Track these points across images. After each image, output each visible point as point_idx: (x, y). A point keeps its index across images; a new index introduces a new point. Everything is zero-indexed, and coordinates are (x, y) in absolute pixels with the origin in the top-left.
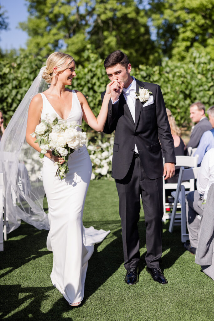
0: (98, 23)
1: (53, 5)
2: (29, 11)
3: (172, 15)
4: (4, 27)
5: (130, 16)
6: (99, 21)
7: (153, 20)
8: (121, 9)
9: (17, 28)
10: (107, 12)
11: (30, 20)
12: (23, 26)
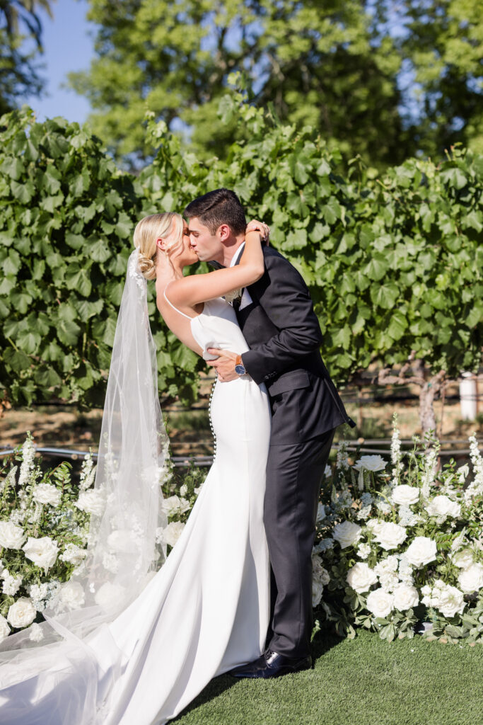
0: (272, 76)
1: (153, 25)
2: (97, 50)
3: (467, 53)
4: (34, 89)
5: (353, 50)
6: (277, 70)
7: (416, 66)
8: (329, 32)
9: (62, 86)
10: (294, 39)
11: (96, 67)
12: (78, 83)
